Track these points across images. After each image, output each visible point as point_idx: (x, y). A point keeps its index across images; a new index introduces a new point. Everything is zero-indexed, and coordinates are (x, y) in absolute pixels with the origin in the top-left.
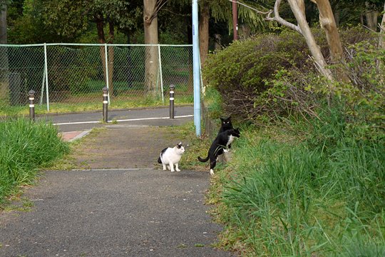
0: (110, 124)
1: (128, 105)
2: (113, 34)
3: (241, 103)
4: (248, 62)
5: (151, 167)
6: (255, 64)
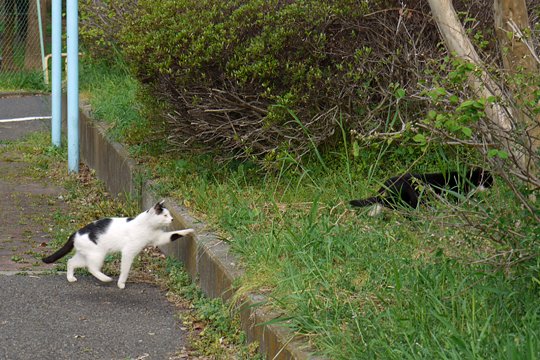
3: (221, 117)
4: (247, 22)
5: (8, 268)
6: (266, 28)
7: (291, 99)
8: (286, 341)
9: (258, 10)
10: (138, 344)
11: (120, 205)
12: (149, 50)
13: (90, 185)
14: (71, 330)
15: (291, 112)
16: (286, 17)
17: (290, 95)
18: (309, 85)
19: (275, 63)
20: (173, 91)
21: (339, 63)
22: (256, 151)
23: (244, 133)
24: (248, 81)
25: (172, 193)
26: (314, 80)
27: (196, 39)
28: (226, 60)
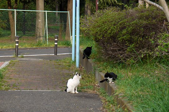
0: (19, 57)
1: (27, 46)
2: (17, 4)
3: (116, 51)
4: (122, 25)
5: (58, 90)
6: (127, 27)
7: (134, 46)
8: (125, 103)
9: (125, 22)
10: (90, 106)
11: (89, 75)
12: (97, 33)
13: (82, 71)
14: (74, 103)
15: (134, 49)
16: (133, 24)
17: (133, 45)
18: (139, 42)
19: (129, 36)
20: (103, 44)
21: (146, 36)
22: (124, 59)
23: (122, 55)
24: (122, 41)
25: (103, 71)
26: (140, 41)
27: (109, 30)
28: (117, 35)
